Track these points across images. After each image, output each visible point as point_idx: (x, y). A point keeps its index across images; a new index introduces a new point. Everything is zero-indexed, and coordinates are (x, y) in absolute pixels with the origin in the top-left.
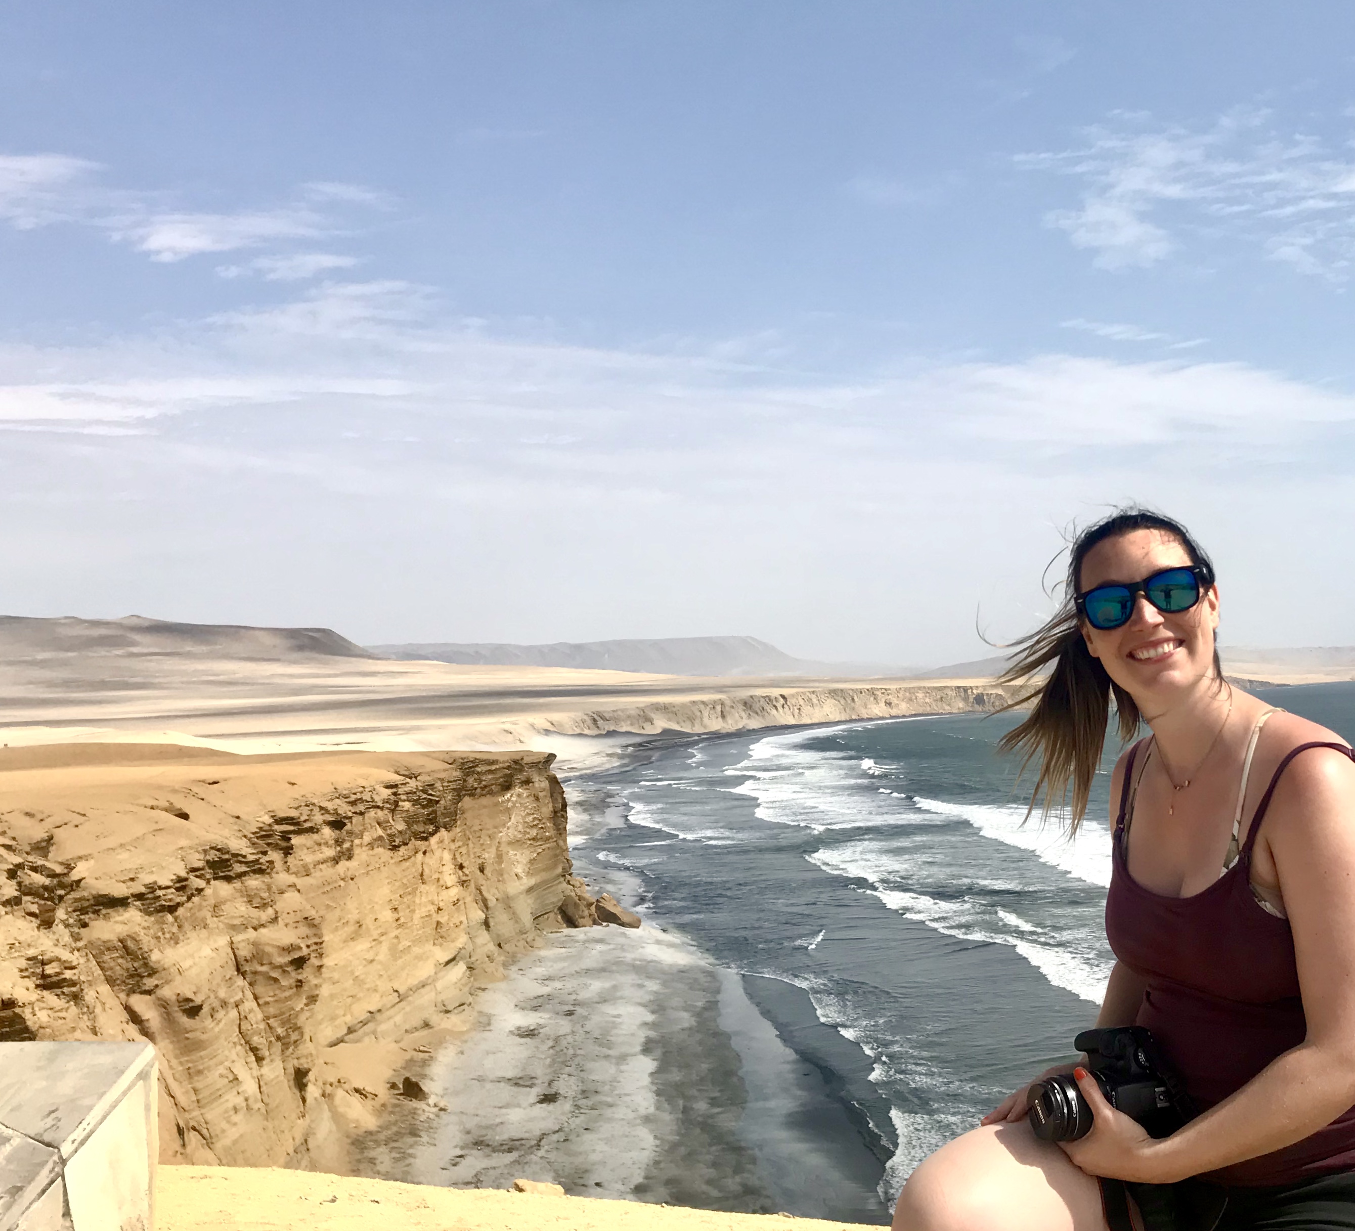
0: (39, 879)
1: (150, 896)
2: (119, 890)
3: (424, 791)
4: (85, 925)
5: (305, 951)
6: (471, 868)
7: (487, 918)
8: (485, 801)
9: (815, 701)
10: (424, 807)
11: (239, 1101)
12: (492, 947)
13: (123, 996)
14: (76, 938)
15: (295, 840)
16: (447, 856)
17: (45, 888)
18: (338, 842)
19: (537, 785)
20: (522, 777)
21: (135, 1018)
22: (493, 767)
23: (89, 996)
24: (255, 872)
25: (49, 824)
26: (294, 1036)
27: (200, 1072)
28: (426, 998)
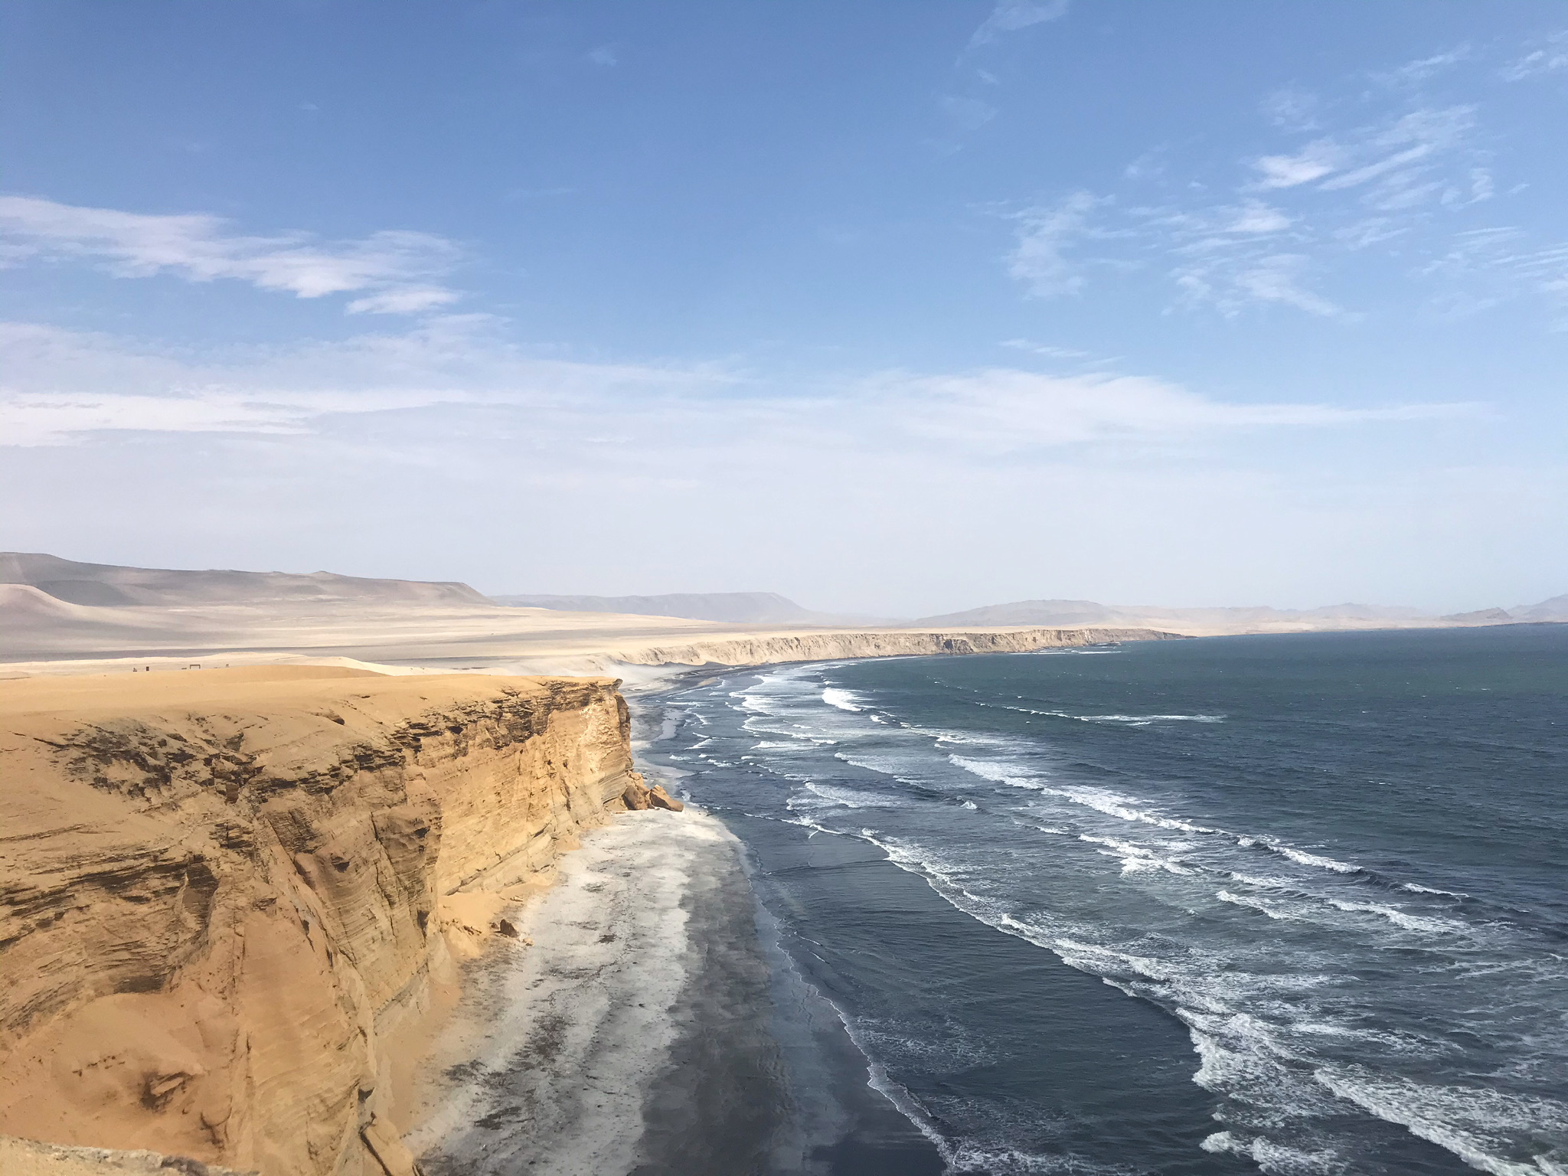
0: (229, 766)
1: (312, 780)
2: (290, 776)
3: (522, 706)
4: (265, 801)
5: (426, 824)
6: (557, 763)
7: (568, 801)
8: (568, 713)
9: (821, 643)
10: (521, 718)
11: (376, 934)
12: (571, 823)
13: (291, 853)
14: (256, 810)
15: (423, 740)
16: (538, 755)
17: (233, 773)
18: (456, 743)
19: (607, 702)
20: (597, 696)
21: (300, 870)
22: (575, 688)
23: (264, 854)
24: (390, 764)
25: (239, 726)
26: (417, 887)
27: (347, 911)
28: (520, 860)
